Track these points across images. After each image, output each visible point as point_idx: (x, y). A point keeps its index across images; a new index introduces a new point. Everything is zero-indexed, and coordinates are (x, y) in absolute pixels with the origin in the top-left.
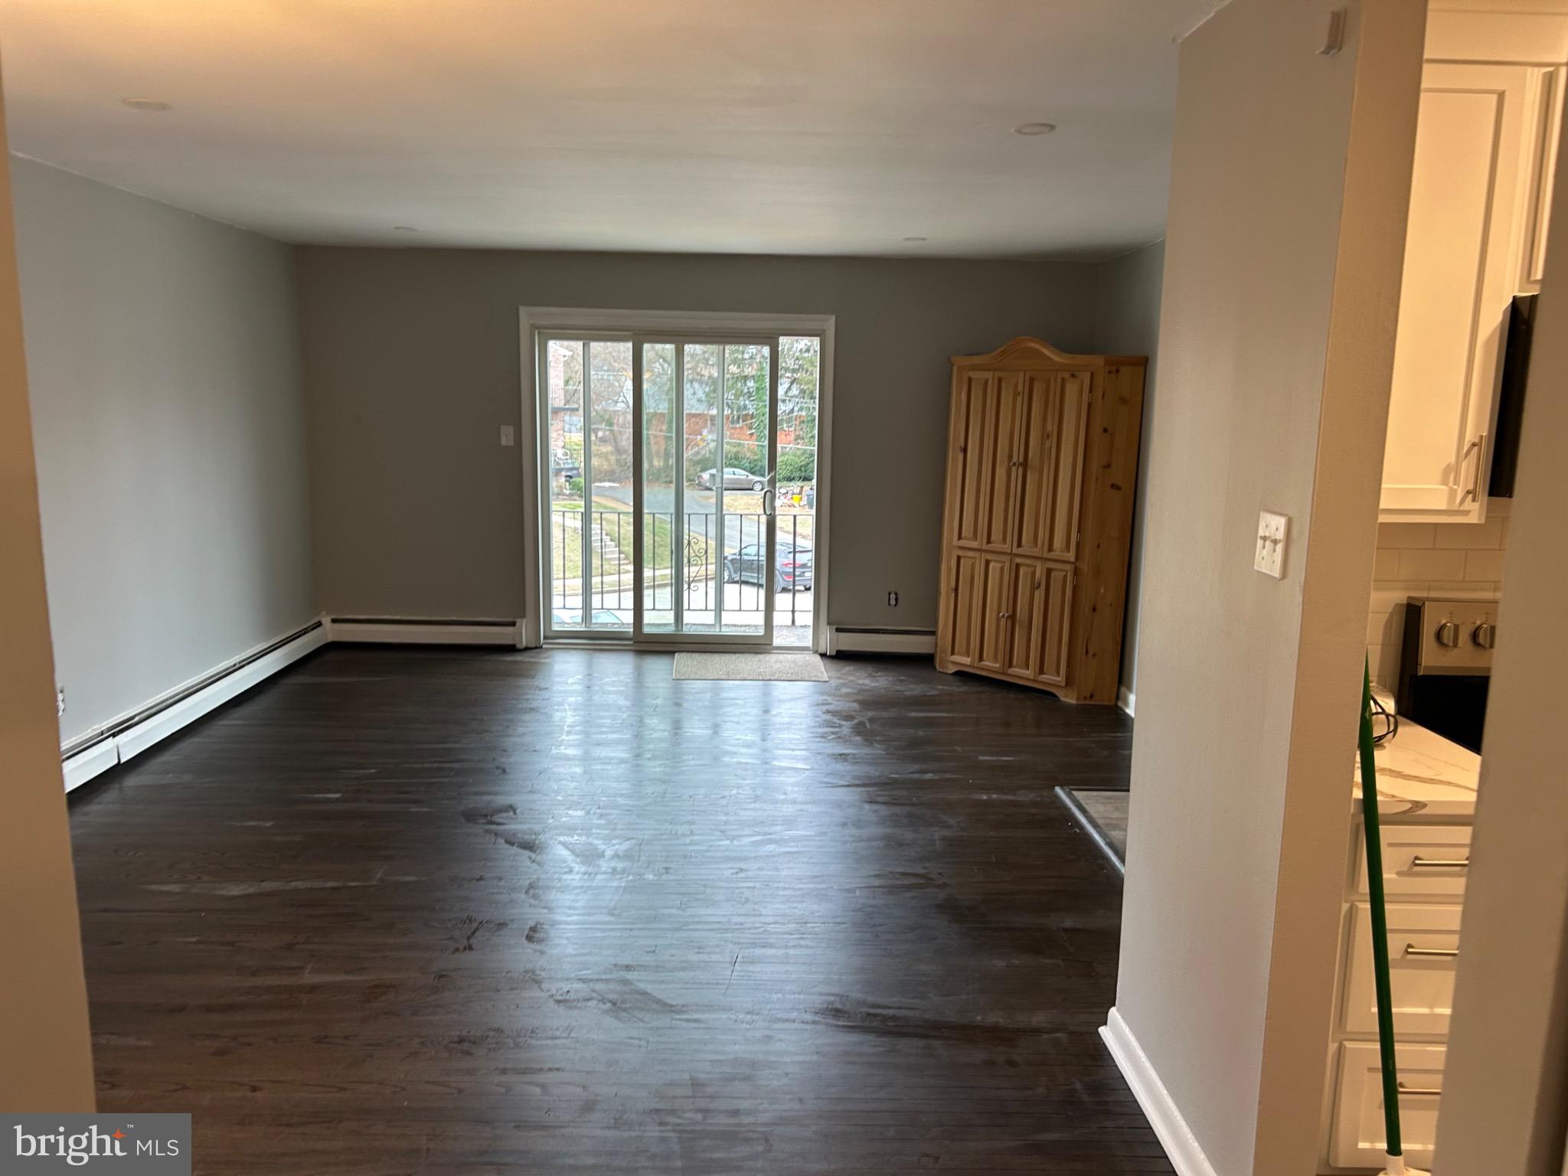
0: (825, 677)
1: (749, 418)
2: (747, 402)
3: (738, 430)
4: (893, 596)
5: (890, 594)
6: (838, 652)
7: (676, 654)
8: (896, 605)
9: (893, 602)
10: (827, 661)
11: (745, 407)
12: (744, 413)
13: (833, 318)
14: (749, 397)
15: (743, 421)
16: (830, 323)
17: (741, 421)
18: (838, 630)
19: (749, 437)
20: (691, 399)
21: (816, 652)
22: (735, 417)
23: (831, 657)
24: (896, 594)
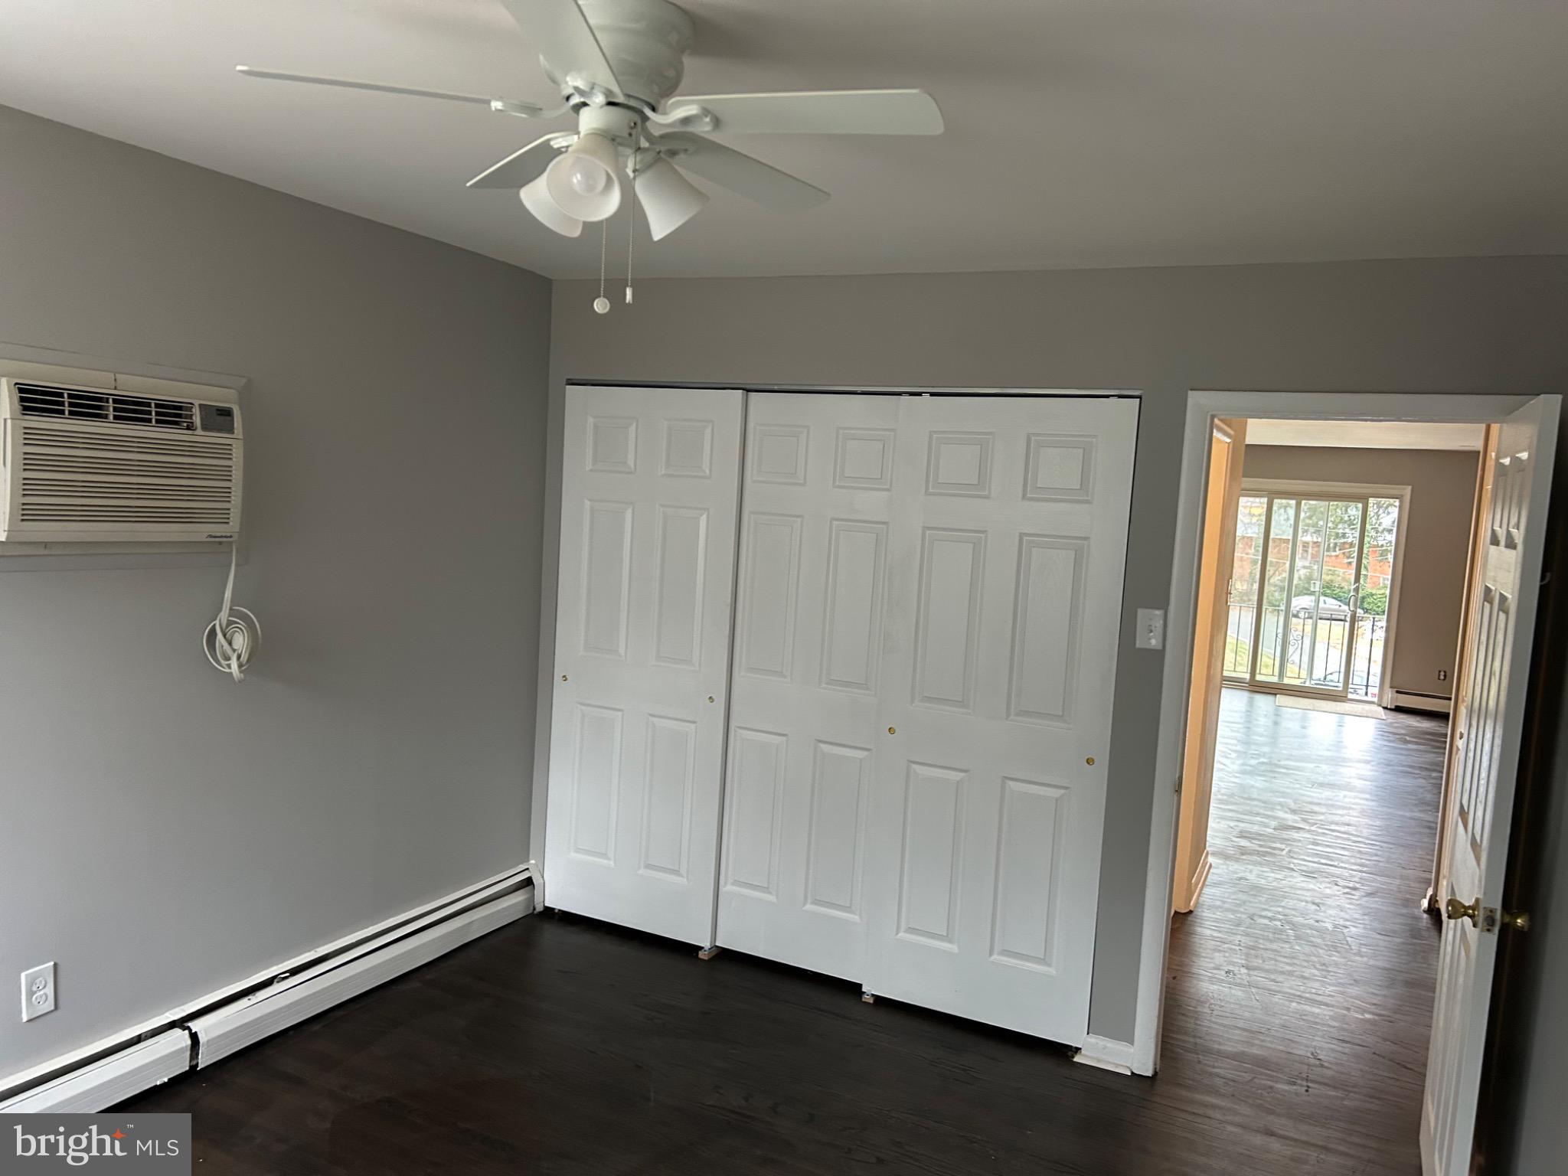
0: (1384, 717)
1: (1347, 546)
2: (1347, 531)
3: (1333, 558)
4: (1442, 673)
5: (1440, 672)
6: (1396, 706)
7: (1278, 696)
8: (1444, 680)
9: (1442, 677)
10: (1388, 712)
11: (1344, 535)
12: (1342, 540)
13: (1410, 487)
14: (1349, 526)
15: (1340, 550)
16: (1407, 491)
17: (1337, 549)
18: (1397, 692)
19: (1346, 566)
20: (1283, 525)
21: (1380, 705)
22: (1331, 545)
23: (1391, 709)
24: (1445, 672)
